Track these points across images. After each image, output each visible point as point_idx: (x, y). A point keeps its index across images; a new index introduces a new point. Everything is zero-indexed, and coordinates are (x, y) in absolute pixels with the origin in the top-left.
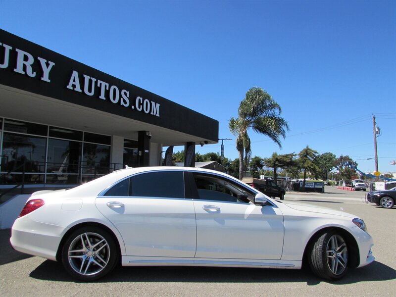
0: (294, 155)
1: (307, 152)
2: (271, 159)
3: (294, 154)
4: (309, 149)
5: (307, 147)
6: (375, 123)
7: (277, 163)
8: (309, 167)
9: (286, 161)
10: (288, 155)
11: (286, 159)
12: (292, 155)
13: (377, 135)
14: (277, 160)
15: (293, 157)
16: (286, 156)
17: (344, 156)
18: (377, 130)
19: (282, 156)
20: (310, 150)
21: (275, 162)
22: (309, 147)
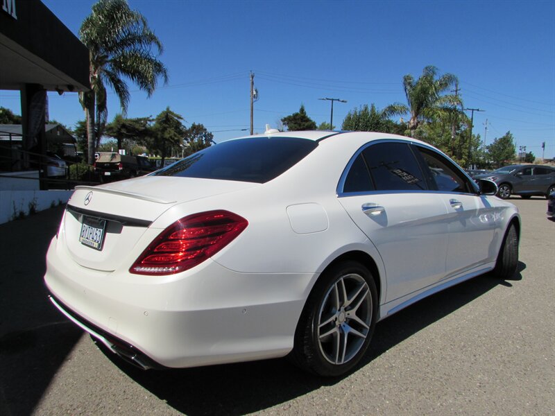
0: (150, 121)
1: (167, 116)
2: (113, 126)
3: (151, 118)
4: (170, 112)
5: (168, 109)
6: (253, 83)
7: (123, 131)
8: (171, 137)
9: (137, 129)
10: (141, 120)
11: (137, 126)
12: (146, 120)
13: (254, 100)
14: (124, 126)
15: (149, 122)
16: (138, 121)
17: (197, 124)
18: (255, 93)
19: (131, 121)
20: (172, 113)
21: (120, 130)
22: (171, 110)
